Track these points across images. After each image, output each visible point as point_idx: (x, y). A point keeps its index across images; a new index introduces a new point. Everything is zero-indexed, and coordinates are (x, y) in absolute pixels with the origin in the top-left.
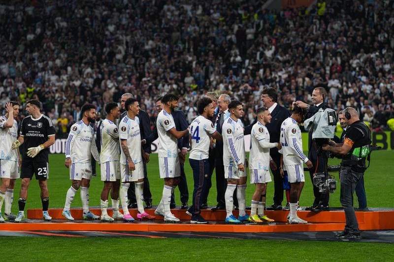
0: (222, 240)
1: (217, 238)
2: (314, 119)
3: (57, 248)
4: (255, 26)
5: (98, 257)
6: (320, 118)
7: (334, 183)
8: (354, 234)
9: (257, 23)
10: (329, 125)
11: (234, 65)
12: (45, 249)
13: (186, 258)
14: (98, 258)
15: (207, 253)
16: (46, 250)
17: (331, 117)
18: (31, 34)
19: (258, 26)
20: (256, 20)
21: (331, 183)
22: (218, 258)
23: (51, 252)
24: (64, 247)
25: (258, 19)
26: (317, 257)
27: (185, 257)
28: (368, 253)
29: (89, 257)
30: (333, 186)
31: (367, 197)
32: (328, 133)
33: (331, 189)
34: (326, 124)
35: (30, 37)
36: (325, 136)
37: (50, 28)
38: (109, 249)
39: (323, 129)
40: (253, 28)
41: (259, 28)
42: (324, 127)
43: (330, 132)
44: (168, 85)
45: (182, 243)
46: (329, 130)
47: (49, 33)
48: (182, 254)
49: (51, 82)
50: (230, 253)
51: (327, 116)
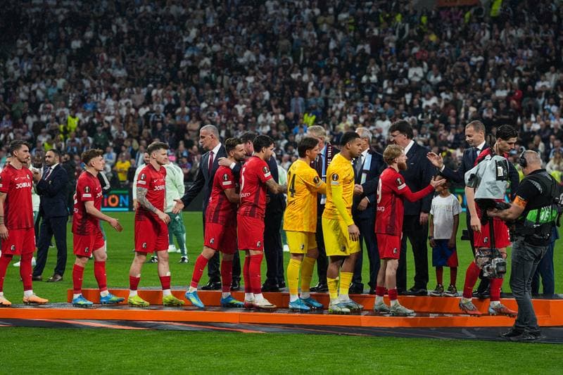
0: (345, 337)
1: (338, 334)
2: (478, 170)
3: (108, 344)
4: (397, 32)
5: (168, 358)
6: (485, 169)
7: (504, 264)
8: (531, 334)
9: (401, 28)
10: (497, 180)
11: (368, 88)
12: (92, 346)
13: (293, 362)
14: (166, 359)
15: (322, 355)
16: (92, 348)
17: (500, 168)
18: (77, 39)
19: (402, 31)
20: (400, 23)
21: (498, 264)
22: (338, 363)
23: (100, 351)
24: (119, 344)
25: (403, 22)
26: (481, 364)
27: (291, 361)
28: (555, 358)
29: (154, 359)
30: (501, 269)
31: (555, 279)
32: (496, 192)
33: (498, 273)
34: (493, 179)
35: (76, 44)
36: (491, 197)
37: (105, 31)
38: (183, 348)
39: (488, 186)
40: (394, 34)
41: (403, 35)
42: (489, 183)
43: (499, 190)
44: (272, 115)
45: (288, 341)
46: (496, 187)
47: (103, 39)
48: (287, 357)
49: (106, 110)
50: (356, 356)
51: (494, 166)
